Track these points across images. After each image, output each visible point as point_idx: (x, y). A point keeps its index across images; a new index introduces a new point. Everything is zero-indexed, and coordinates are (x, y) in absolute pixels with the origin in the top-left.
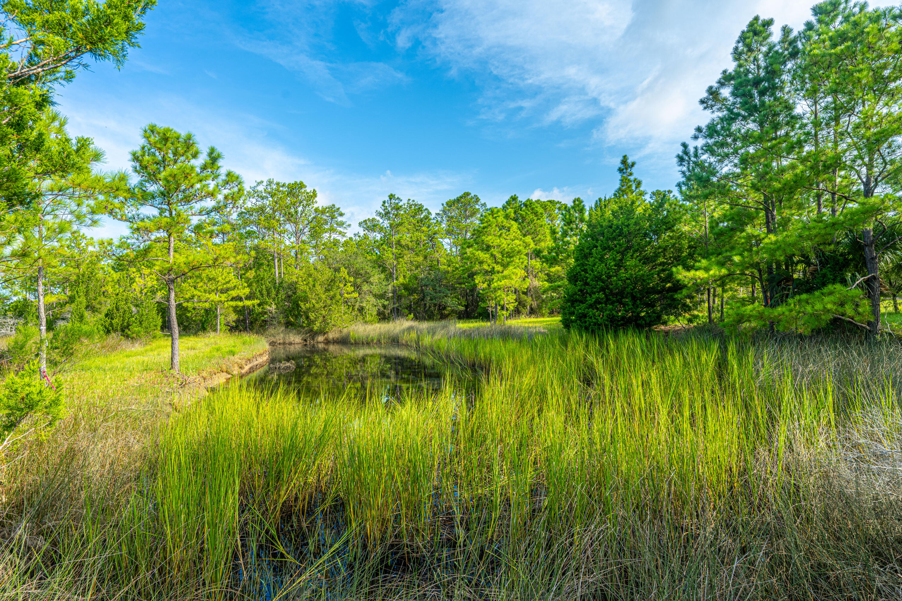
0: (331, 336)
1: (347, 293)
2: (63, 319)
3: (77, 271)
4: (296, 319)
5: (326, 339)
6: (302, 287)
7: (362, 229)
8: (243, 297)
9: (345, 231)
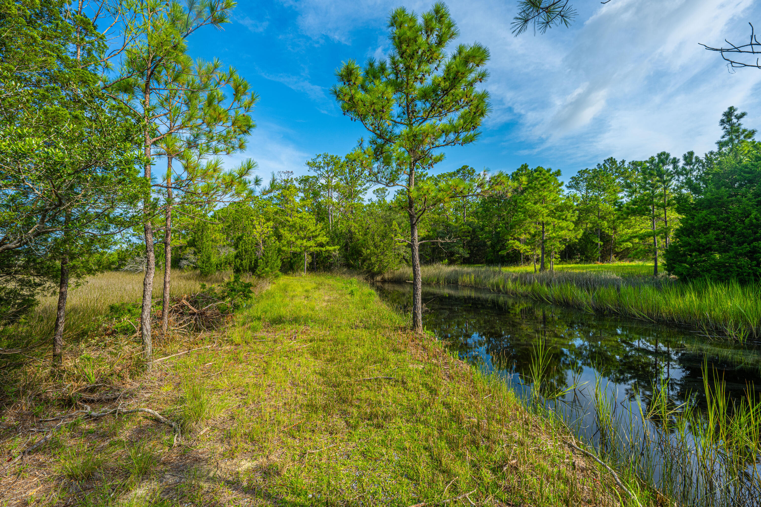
0: (386, 276)
1: (399, 242)
2: (185, 259)
3: (193, 221)
4: (355, 262)
5: (382, 279)
6: (359, 236)
7: (375, 196)
8: (325, 243)
9: (363, 197)
